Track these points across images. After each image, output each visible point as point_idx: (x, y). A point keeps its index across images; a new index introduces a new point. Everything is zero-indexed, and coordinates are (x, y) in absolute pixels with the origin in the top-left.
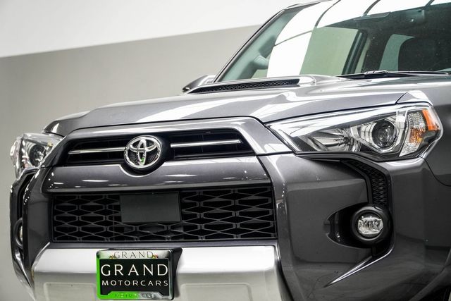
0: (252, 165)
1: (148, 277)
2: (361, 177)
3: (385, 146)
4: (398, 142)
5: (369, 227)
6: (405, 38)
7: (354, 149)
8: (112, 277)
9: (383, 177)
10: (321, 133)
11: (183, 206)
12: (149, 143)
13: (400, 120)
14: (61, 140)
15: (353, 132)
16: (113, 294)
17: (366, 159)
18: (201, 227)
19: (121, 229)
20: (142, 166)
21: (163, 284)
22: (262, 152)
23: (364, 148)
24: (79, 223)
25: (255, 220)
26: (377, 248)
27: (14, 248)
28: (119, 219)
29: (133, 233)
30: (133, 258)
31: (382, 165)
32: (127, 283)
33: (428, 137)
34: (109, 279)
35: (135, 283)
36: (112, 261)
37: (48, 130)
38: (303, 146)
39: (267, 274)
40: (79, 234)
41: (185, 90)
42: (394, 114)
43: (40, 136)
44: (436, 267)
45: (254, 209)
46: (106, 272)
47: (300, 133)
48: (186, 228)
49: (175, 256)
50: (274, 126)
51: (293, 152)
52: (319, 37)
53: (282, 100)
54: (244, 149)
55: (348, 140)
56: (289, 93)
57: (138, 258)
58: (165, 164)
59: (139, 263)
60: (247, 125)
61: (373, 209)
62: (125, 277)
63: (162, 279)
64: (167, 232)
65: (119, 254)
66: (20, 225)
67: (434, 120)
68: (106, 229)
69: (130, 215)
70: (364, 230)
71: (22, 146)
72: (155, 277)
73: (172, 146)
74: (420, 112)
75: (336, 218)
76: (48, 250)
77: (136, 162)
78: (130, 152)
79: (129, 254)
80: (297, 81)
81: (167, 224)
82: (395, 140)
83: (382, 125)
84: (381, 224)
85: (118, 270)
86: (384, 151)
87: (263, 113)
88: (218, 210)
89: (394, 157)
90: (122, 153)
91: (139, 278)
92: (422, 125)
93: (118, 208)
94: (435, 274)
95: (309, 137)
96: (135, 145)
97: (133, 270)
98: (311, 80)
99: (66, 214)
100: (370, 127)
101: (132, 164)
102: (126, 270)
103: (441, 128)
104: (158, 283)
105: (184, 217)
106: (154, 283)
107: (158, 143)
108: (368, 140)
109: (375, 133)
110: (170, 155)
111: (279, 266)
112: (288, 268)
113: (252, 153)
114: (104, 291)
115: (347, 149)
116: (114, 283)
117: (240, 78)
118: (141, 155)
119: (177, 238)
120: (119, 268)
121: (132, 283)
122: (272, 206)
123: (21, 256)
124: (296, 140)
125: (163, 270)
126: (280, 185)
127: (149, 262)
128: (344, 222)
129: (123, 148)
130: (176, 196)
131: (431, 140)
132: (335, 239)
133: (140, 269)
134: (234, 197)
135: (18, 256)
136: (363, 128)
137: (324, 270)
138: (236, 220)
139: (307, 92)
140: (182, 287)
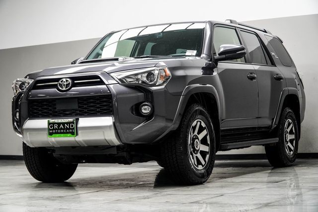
0: (103, 89)
1: (67, 128)
2: (143, 92)
3: (151, 82)
4: (156, 80)
5: (146, 110)
6: (154, 44)
7: (140, 82)
8: (54, 129)
9: (151, 92)
10: (128, 77)
11: (79, 103)
12: (67, 81)
13: (156, 72)
14: (33, 80)
15: (139, 77)
16: (54, 135)
17: (144, 86)
18: (86, 110)
19: (56, 112)
20: (64, 89)
22: (108, 83)
23: (143, 82)
24: (40, 111)
25: (105, 108)
26: (148, 117)
27: (14, 121)
28: (55, 108)
29: (60, 114)
31: (150, 88)
32: (59, 131)
33: (166, 78)
34: (52, 130)
35: (62, 131)
36: (54, 123)
37: (26, 77)
38: (122, 81)
39: (110, 126)
40: (40, 114)
41: (72, 63)
42: (154, 70)
43: (23, 79)
44: (169, 124)
45: (105, 104)
46: (51, 127)
47: (120, 77)
48: (80, 111)
49: (77, 120)
50: (112, 74)
51: (119, 83)
52: (121, 44)
53: (114, 65)
54: (102, 83)
55: (138, 80)
56: (115, 63)
57: (63, 122)
58: (73, 88)
59: (63, 124)
60: (102, 74)
61: (147, 103)
62: (58, 129)
63: (72, 129)
64: (73, 113)
65: (56, 121)
66: (17, 111)
67: (168, 72)
68: (50, 112)
69: (59, 107)
70: (143, 111)
71: (16, 84)
72: (70, 129)
73: (75, 82)
74: (164, 69)
75: (134, 107)
76: (29, 121)
77: (62, 88)
78: (60, 84)
79: (60, 121)
80: (118, 59)
81: (73, 110)
82: (155, 79)
83: (150, 74)
84: (150, 109)
85: (56, 126)
86: (150, 83)
87: (107, 70)
88: (92, 104)
89: (154, 85)
91: (64, 129)
92: (164, 74)
93: (55, 104)
94: (169, 127)
95: (123, 78)
96: (61, 82)
97: (61, 126)
98: (122, 59)
99: (35, 107)
100: (146, 75)
101: (60, 88)
102: (59, 127)
103: (170, 75)
104: (71, 131)
105: (79, 107)
106: (69, 131)
107: (70, 81)
108: (145, 79)
109: (147, 77)
110: (74, 85)
111: (114, 123)
112: (117, 124)
113: (104, 84)
114: (51, 134)
115: (137, 82)
116: (54, 131)
117: (93, 58)
118: (64, 85)
119: (77, 115)
122: (111, 102)
123: (17, 124)
124: (120, 80)
125: (72, 126)
126: (114, 95)
127: (67, 123)
128: (137, 109)
129: (57, 83)
130: (77, 100)
131: (167, 79)
132: (133, 114)
133: (64, 126)
134: (98, 100)
135: (15, 123)
136: (143, 75)
137: (129, 125)
138: (98, 108)
139: (122, 63)
140: (79, 132)
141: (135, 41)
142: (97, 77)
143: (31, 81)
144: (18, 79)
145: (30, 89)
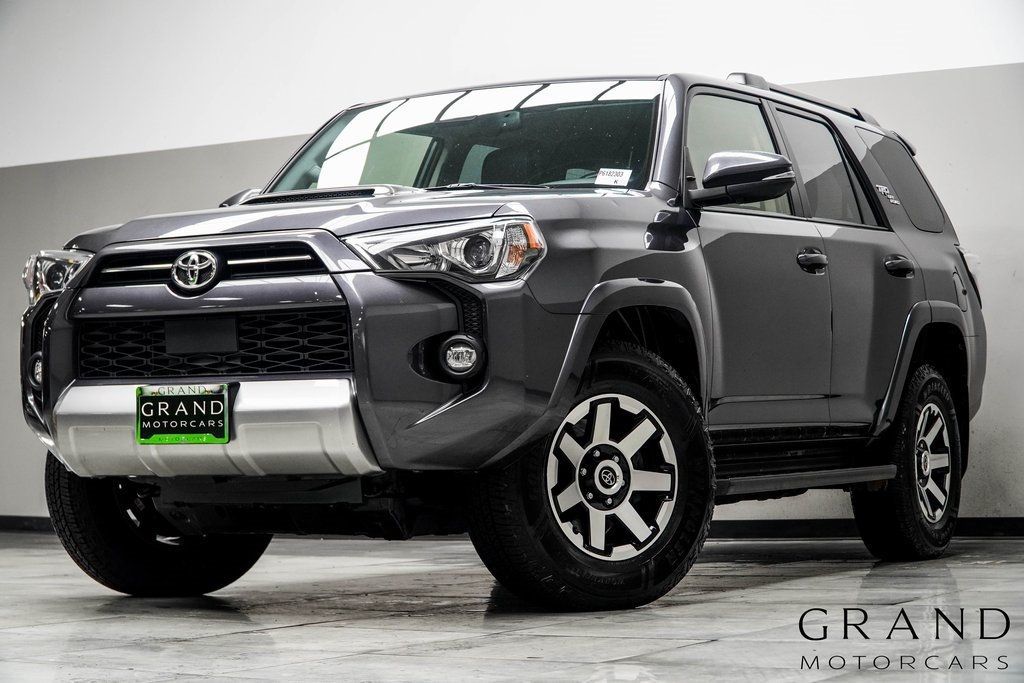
0: (322, 288)
1: (200, 416)
2: (451, 301)
3: (480, 265)
4: (494, 262)
5: (461, 359)
6: (489, 150)
7: (444, 267)
8: (155, 417)
9: (478, 301)
10: (403, 249)
11: (240, 333)
12: (202, 259)
13: (497, 236)
14: (92, 256)
15: (441, 249)
16: (155, 437)
17: (455, 280)
18: (263, 357)
19: (165, 362)
20: (193, 286)
21: (217, 424)
22: (336, 269)
23: (453, 267)
24: (113, 356)
25: (326, 349)
26: (468, 383)
27: (26, 388)
28: (163, 349)
29: (181, 367)
30: (182, 394)
31: (476, 286)
32: (174, 424)
33: (530, 255)
34: (152, 420)
35: (184, 424)
36: (156, 399)
37: (68, 247)
38: (383, 263)
39: (341, 411)
40: (113, 369)
42: (491, 228)
43: (59, 254)
44: (538, 408)
45: (326, 336)
46: (147, 410)
47: (376, 250)
48: (244, 359)
49: (234, 389)
50: (350, 240)
51: (373, 270)
52: (381, 149)
53: (357, 210)
54: (317, 266)
55: (435, 259)
56: (363, 203)
57: (187, 394)
58: (221, 285)
59: (188, 400)
60: (318, 237)
61: (464, 337)
62: (171, 417)
63: (216, 418)
64: (221, 364)
65: (165, 390)
66: (38, 358)
67: (537, 237)
68: (146, 361)
69: (175, 346)
70: (453, 363)
71: (36, 268)
72: (208, 416)
73: (230, 262)
74: (522, 226)
75: (421, 350)
76: (74, 388)
77: (186, 282)
78: (179, 269)
79: (176, 390)
80: (373, 191)
81: (221, 354)
82: (491, 258)
83: (476, 242)
84: (474, 356)
85: (163, 409)
86: (477, 271)
87: (335, 225)
88: (283, 338)
89: (490, 278)
90: (169, 271)
91: (188, 419)
92: (523, 241)
93: (162, 337)
94: (536, 417)
95: (389, 253)
96: (185, 261)
97: (181, 408)
98: (387, 190)
99: (97, 345)
100: (463, 243)
101: (181, 283)
102: (172, 409)
103: (544, 246)
104: (211, 423)
105: (241, 346)
106: (206, 423)
107: (212, 259)
108: (459, 258)
109: (467, 251)
110: (226, 273)
111: (355, 401)
112: (366, 405)
113: (326, 271)
114: (146, 434)
115: (434, 268)
116: (157, 424)
117: (293, 189)
118: (192, 272)
119: (233, 371)
120: (163, 406)
121: (179, 424)
122: (348, 332)
123: (36, 401)
124: (377, 258)
125: (217, 407)
126: (357, 306)
127: (200, 398)
128: (430, 355)
129: (170, 265)
130: (233, 322)
131: (533, 260)
132: (419, 372)
133: (190, 407)
134: (303, 322)
135: (31, 398)
136: (454, 244)
137: (403, 409)
138: (304, 349)
139: (384, 203)
140: (240, 428)
141: (429, 139)
142: (302, 248)
143: (85, 260)
144: (43, 254)
145: (79, 286)
